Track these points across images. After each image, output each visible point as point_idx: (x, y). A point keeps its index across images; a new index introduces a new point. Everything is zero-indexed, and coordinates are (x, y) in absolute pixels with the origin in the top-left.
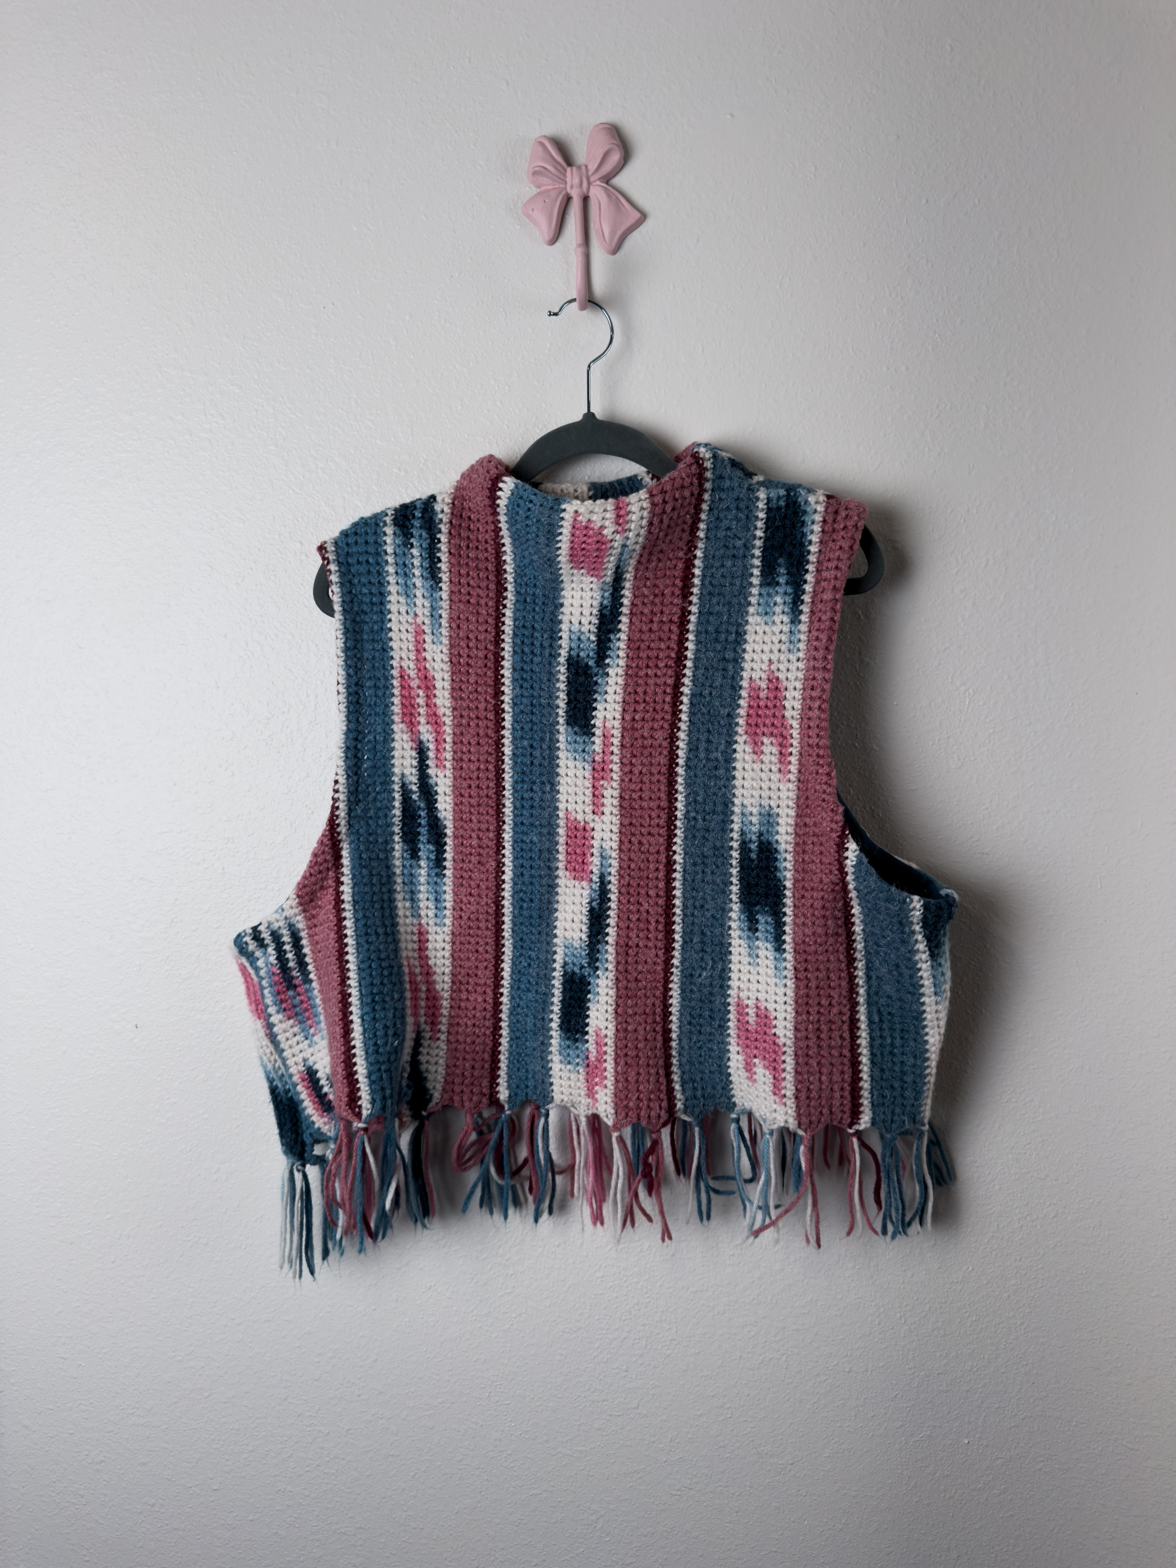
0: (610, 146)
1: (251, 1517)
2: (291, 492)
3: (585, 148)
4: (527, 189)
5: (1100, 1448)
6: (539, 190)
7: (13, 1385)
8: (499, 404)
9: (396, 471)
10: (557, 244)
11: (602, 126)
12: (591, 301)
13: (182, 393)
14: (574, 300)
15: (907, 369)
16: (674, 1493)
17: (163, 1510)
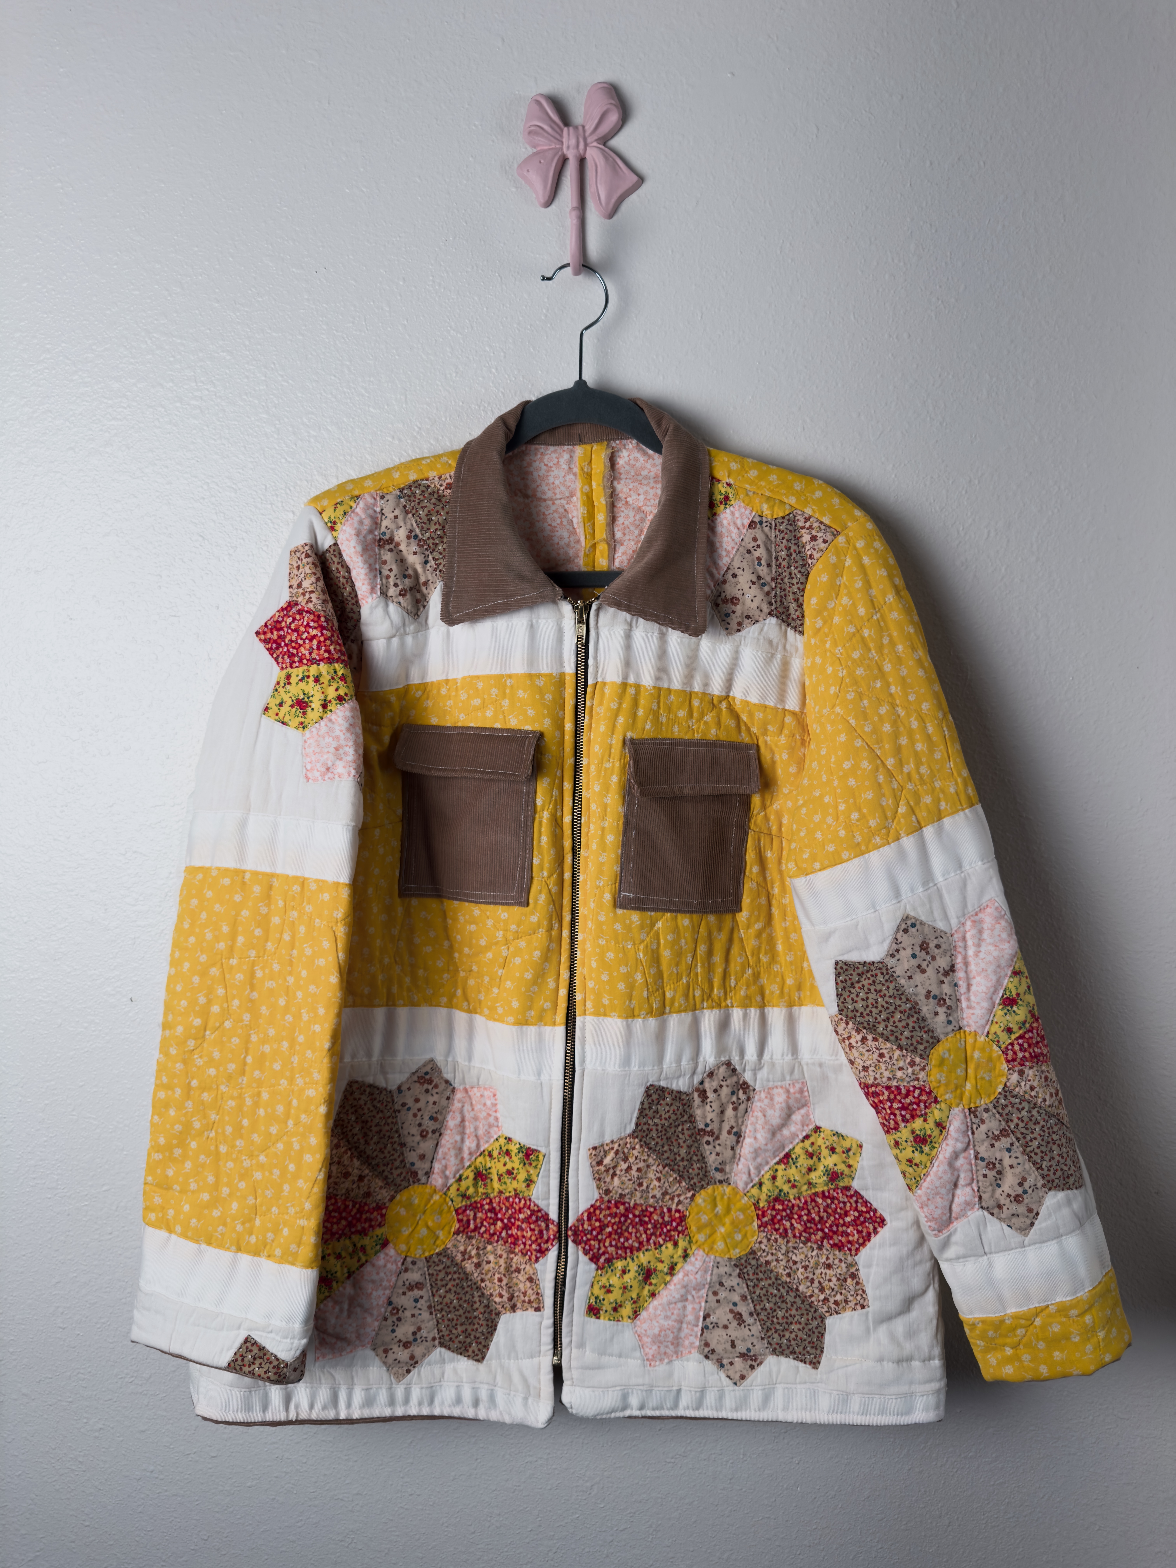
0: (609, 106)
1: (249, 1484)
2: (283, 461)
3: (583, 109)
4: (524, 150)
5: (1091, 1418)
6: (535, 150)
7: (11, 1353)
8: (494, 370)
9: (390, 439)
10: (553, 206)
11: (600, 86)
12: (586, 266)
13: (172, 359)
14: (568, 265)
15: (910, 336)
16: (668, 1460)
17: (161, 1477)
